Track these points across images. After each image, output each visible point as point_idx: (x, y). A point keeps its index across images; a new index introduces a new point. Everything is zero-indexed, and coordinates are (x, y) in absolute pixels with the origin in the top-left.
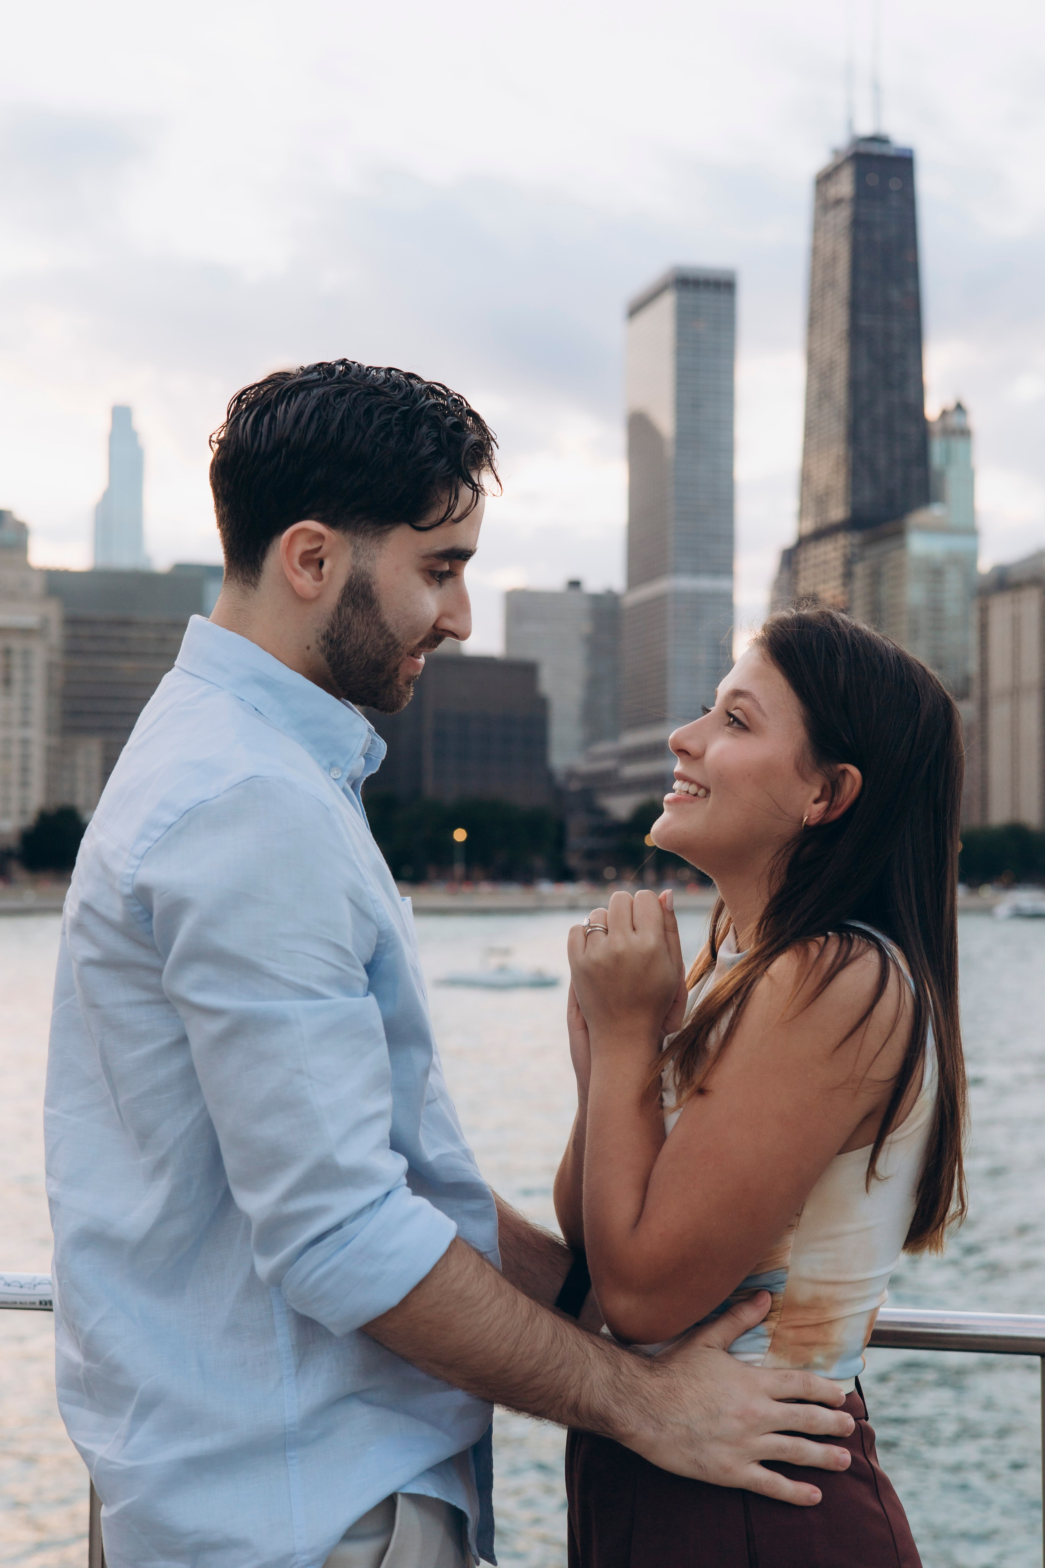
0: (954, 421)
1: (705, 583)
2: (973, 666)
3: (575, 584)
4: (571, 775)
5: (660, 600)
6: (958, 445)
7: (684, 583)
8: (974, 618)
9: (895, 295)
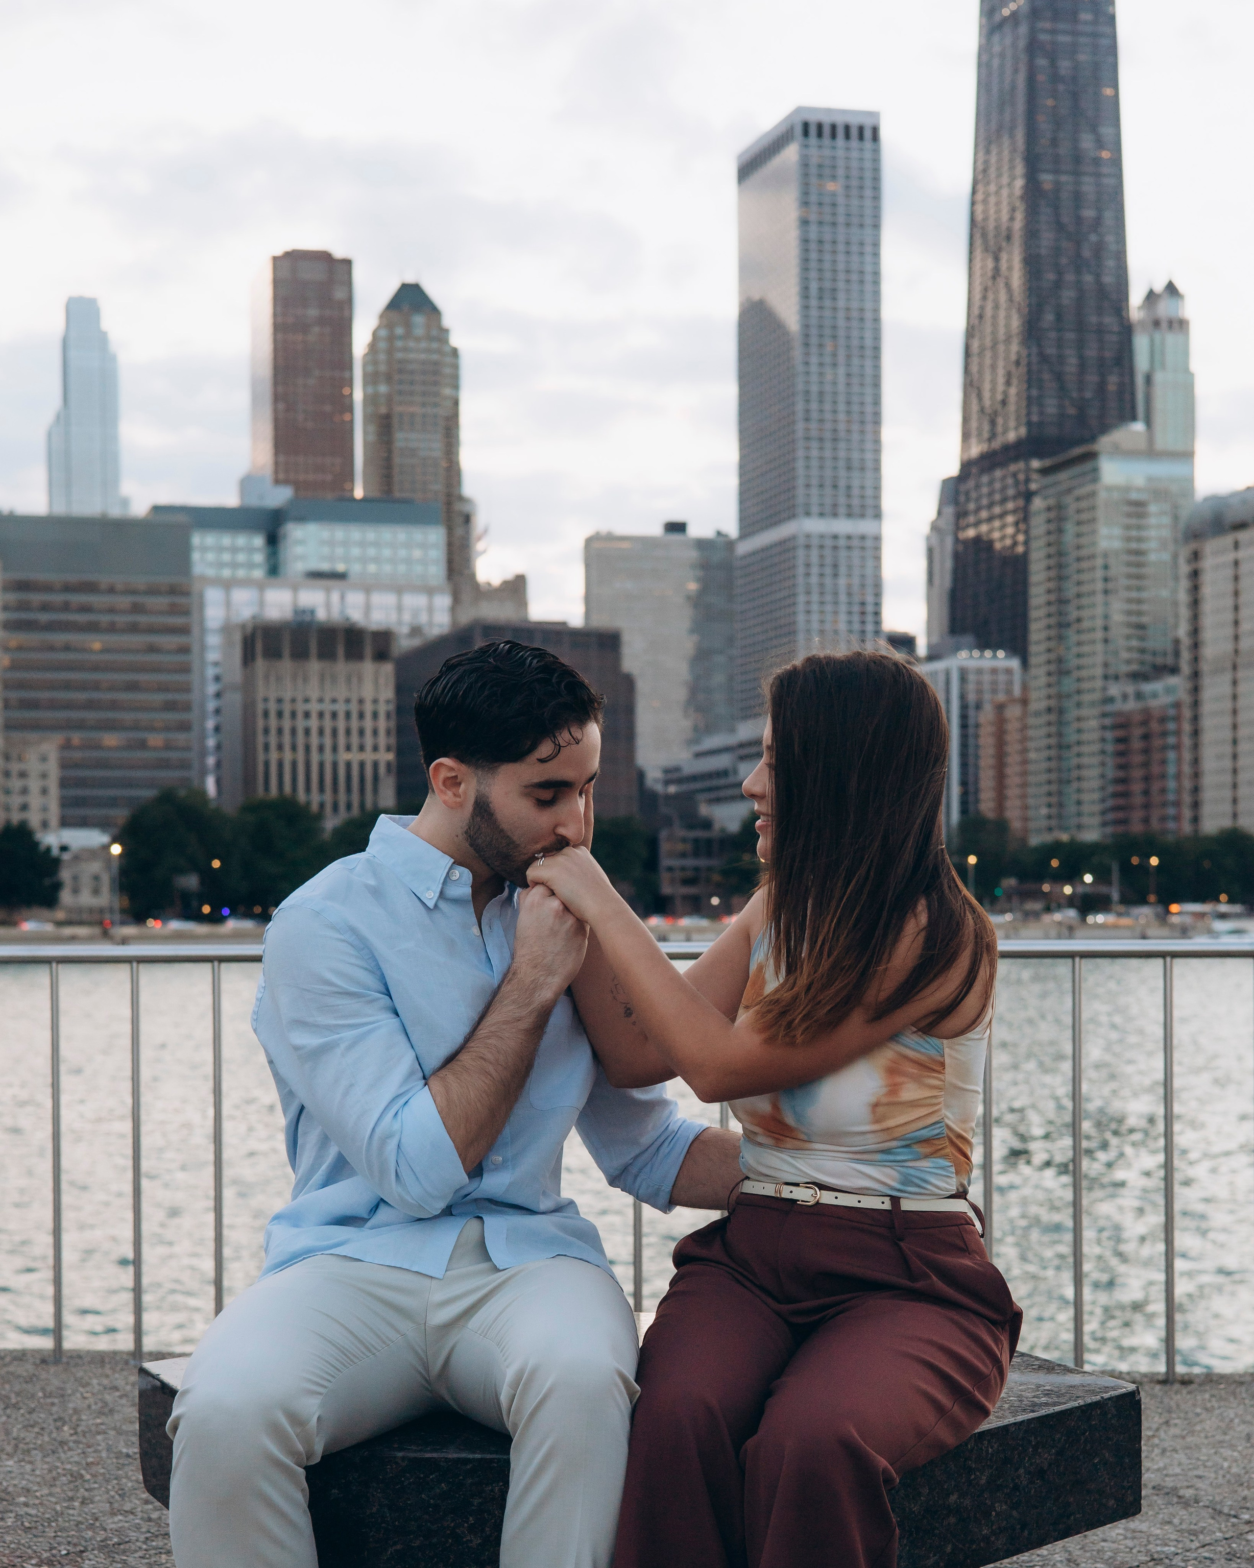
0: (1164, 309)
1: (842, 526)
2: (1183, 631)
3: (676, 528)
4: (672, 774)
5: (786, 546)
6: (1171, 339)
7: (814, 526)
8: (1184, 569)
9: (1087, 142)
